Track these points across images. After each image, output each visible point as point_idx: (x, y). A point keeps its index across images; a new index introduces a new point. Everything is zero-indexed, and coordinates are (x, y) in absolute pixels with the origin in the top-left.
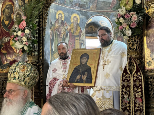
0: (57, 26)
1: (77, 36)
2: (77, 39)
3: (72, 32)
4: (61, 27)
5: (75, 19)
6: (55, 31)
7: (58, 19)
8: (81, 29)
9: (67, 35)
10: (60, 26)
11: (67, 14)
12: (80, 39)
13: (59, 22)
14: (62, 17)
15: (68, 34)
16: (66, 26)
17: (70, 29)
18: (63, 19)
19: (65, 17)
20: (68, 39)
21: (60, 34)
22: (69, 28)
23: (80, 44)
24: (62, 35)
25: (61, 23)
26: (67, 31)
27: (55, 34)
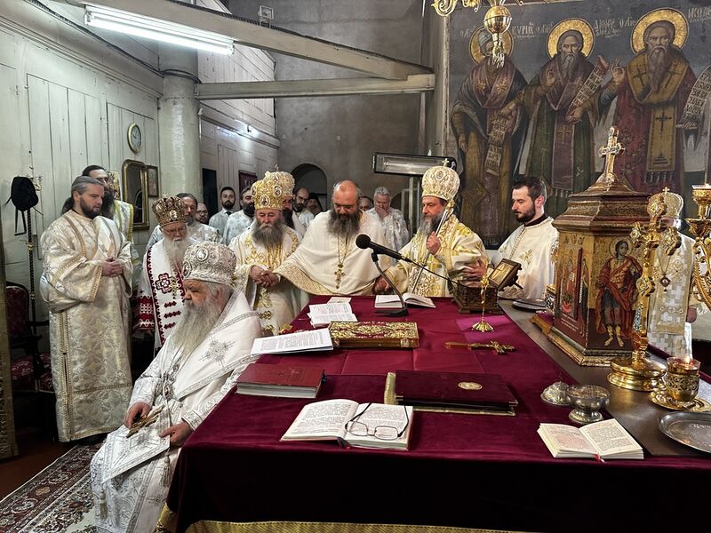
0: (550, 81)
1: (663, 105)
2: (663, 119)
4: (572, 80)
5: (658, 32)
6: (539, 103)
7: (559, 53)
8: (690, 71)
10: (565, 80)
11: (610, 23)
12: (680, 112)
13: (566, 65)
14: (580, 43)
15: (609, 104)
16: (604, 72)
17: (625, 82)
18: (586, 51)
19: (599, 40)
21: (564, 111)
22: (618, 78)
23: (680, 136)
24: (577, 113)
25: (576, 69)
26: (605, 93)
27: (535, 115)
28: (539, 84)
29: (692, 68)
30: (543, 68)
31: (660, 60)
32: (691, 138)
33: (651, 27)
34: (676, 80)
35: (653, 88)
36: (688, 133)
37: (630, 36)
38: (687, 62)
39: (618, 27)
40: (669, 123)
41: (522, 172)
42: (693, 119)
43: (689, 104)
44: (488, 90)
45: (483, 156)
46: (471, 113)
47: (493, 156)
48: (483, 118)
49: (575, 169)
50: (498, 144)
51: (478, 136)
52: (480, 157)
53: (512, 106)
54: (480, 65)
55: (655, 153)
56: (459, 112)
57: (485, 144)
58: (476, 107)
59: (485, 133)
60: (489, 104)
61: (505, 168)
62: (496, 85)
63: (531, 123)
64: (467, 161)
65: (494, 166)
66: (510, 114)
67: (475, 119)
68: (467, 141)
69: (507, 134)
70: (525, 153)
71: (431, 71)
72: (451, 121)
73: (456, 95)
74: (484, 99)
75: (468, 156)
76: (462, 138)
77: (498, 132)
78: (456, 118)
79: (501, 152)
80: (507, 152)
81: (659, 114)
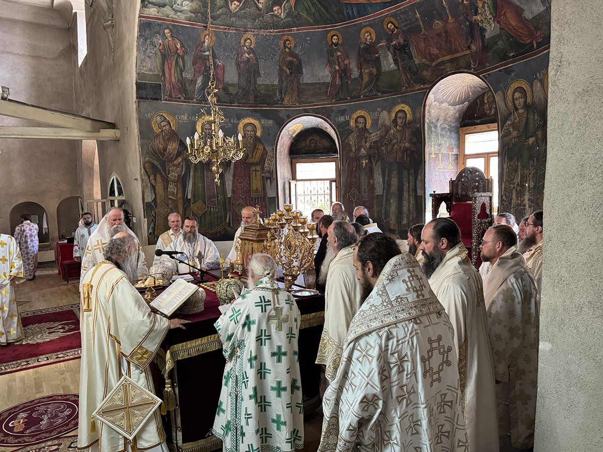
9: (228, 164)
15: (231, 162)
21: (209, 164)
23: (264, 180)
27: (193, 165)
29: (266, 148)
31: (252, 141)
32: (269, 180)
33: (246, 126)
34: (259, 153)
35: (250, 156)
36: (267, 178)
37: (237, 128)
38: (263, 144)
39: (231, 123)
41: (189, 198)
42: (268, 172)
43: (266, 165)
44: (165, 150)
45: (166, 188)
46: (155, 162)
47: (172, 188)
48: (163, 165)
49: (217, 195)
50: (174, 181)
51: (162, 176)
52: (164, 189)
53: (180, 159)
54: (158, 135)
55: (254, 188)
56: (149, 162)
57: (166, 181)
58: (159, 160)
59: (166, 175)
60: (166, 158)
61: (180, 195)
62: (169, 147)
63: (192, 170)
64: (157, 191)
65: (173, 194)
66: (179, 164)
67: (159, 167)
68: (155, 179)
69: (179, 176)
70: (190, 187)
72: (144, 167)
73: (145, 151)
74: (163, 155)
75: (157, 188)
76: (152, 177)
77: (174, 175)
78: (147, 166)
79: (177, 186)
80: (180, 186)
81: (254, 169)
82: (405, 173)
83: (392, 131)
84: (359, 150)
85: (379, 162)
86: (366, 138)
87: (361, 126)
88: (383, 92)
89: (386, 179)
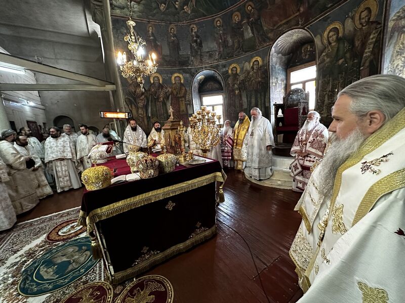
0: (153, 90)
1: (181, 97)
2: (182, 101)
3: (175, 93)
4: (159, 90)
5: (177, 79)
6: (151, 96)
7: (154, 82)
8: (186, 89)
9: (168, 98)
11: (166, 75)
12: (185, 99)
14: (159, 80)
16: (166, 88)
17: (172, 91)
19: (163, 80)
20: (170, 102)
22: (170, 90)
23: (186, 105)
24: (162, 99)
25: (159, 87)
26: (168, 94)
27: (150, 99)
28: (150, 91)
30: (150, 86)
31: (179, 86)
33: (175, 77)
34: (183, 91)
35: (179, 93)
36: (188, 104)
39: (168, 77)
40: (183, 102)
43: (187, 97)
44: (135, 92)
45: (137, 111)
46: (131, 98)
47: (140, 111)
48: (135, 100)
49: (164, 114)
50: (141, 108)
51: (135, 105)
53: (143, 97)
54: (131, 84)
55: (182, 110)
56: (127, 98)
59: (137, 104)
60: (136, 96)
61: (145, 115)
62: (138, 90)
63: (150, 102)
65: (141, 115)
69: (143, 105)
70: (150, 110)
71: (113, 84)
72: (125, 101)
76: (130, 106)
77: (141, 105)
80: (144, 110)
81: (181, 99)
82: (259, 95)
83: (251, 73)
84: (234, 85)
85: (245, 91)
86: (237, 79)
87: (234, 72)
88: (246, 52)
89: (249, 99)
